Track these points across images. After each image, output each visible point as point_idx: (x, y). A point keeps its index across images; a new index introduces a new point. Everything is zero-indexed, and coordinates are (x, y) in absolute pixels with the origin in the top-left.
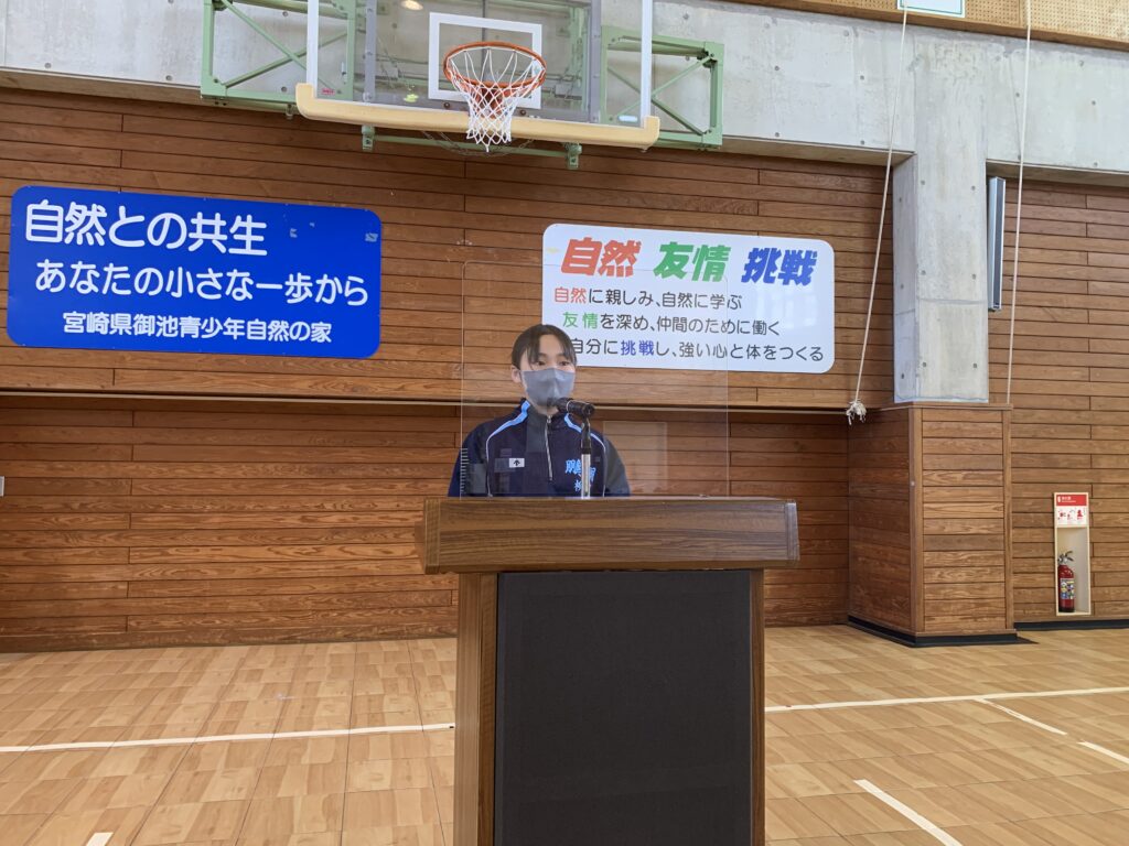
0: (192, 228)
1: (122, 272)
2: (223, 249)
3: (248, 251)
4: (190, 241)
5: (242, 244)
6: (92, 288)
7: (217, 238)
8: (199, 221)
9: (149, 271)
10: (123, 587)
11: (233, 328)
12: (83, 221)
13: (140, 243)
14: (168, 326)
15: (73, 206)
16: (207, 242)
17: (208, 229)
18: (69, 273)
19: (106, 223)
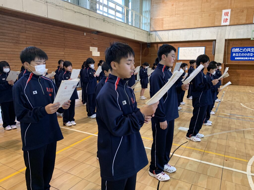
0: (247, 50)
1: (240, 54)
2: (250, 51)
3: (253, 51)
4: (247, 51)
5: (252, 51)
6: (238, 55)
7: (250, 50)
8: (248, 49)
9: (243, 54)
10: (237, 81)
11: (250, 58)
12: (237, 50)
13: (242, 51)
14: (244, 58)
15: (237, 49)
16: (249, 51)
17: (249, 50)
18: (236, 54)
19: (239, 50)
